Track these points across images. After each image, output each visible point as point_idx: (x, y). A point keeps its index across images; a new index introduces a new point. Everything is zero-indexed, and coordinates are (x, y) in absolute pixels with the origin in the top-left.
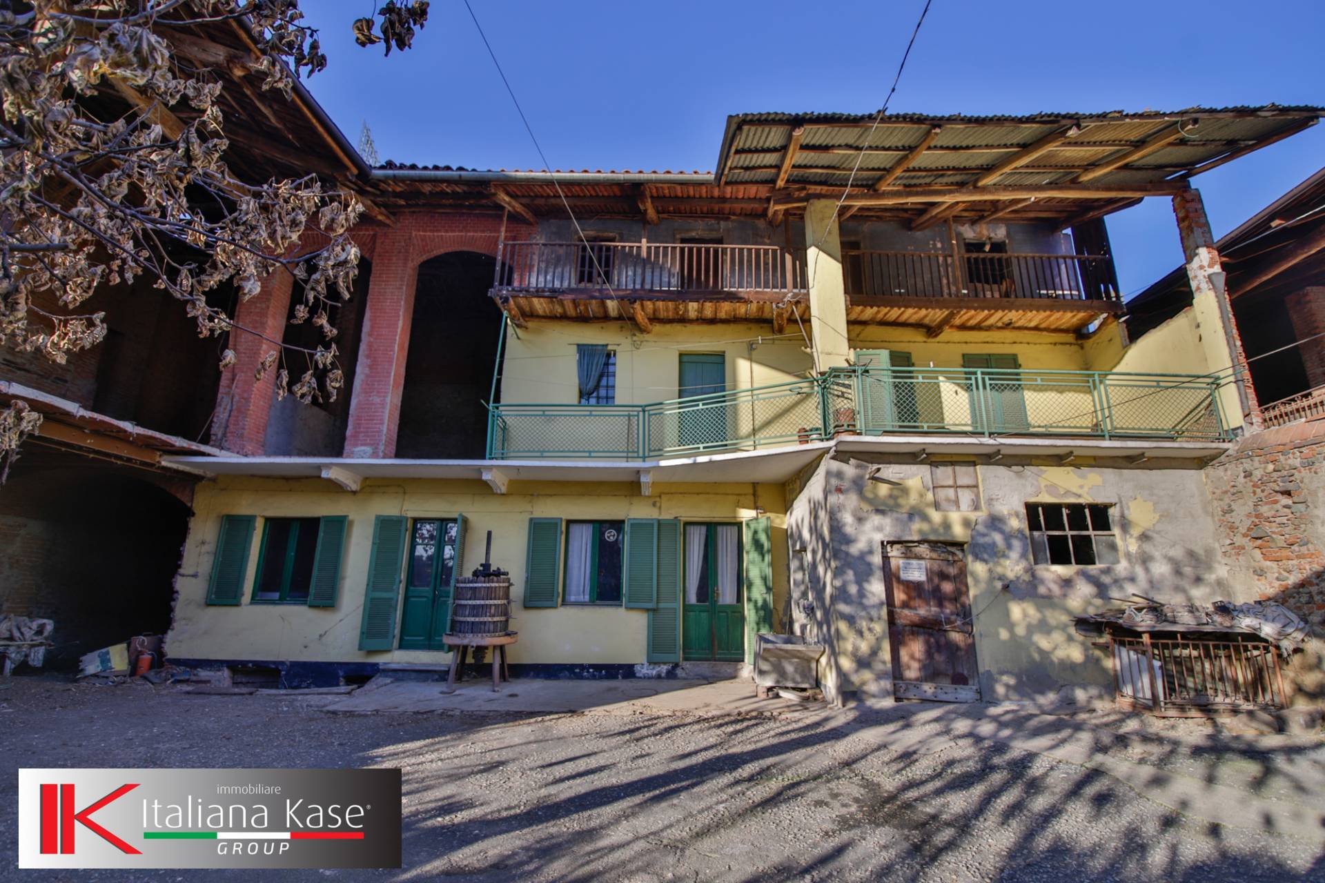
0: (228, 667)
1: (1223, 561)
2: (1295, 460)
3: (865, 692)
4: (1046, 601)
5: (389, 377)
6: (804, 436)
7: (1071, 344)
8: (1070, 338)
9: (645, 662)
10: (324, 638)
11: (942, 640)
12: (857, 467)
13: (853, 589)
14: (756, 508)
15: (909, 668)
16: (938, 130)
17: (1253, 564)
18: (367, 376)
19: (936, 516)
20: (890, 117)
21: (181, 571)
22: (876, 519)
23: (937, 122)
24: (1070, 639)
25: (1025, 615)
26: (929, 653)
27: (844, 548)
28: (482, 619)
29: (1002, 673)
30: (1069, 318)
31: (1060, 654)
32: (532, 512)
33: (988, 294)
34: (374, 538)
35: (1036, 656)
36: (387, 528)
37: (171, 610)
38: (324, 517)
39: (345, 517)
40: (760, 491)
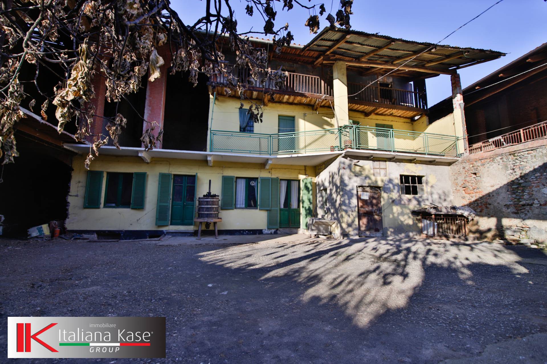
0: (96, 233)
1: (453, 194)
2: (479, 163)
3: (349, 234)
4: (404, 206)
5: (160, 115)
6: (333, 149)
7: (409, 123)
8: (409, 121)
9: (266, 229)
10: (139, 221)
11: (373, 218)
12: (350, 160)
13: (347, 201)
14: (306, 175)
15: (362, 227)
16: (393, 43)
17: (462, 195)
18: (150, 114)
19: (373, 178)
20: (379, 36)
21: (70, 194)
22: (355, 179)
23: (394, 40)
24: (409, 217)
25: (397, 210)
26: (368, 222)
27: (345, 188)
28: (211, 213)
29: (390, 228)
30: (410, 114)
31: (406, 222)
32: (223, 174)
33: (386, 103)
34: (159, 182)
35: (400, 223)
36: (164, 177)
37: (67, 210)
38: (135, 173)
39: (146, 173)
40: (307, 168)
